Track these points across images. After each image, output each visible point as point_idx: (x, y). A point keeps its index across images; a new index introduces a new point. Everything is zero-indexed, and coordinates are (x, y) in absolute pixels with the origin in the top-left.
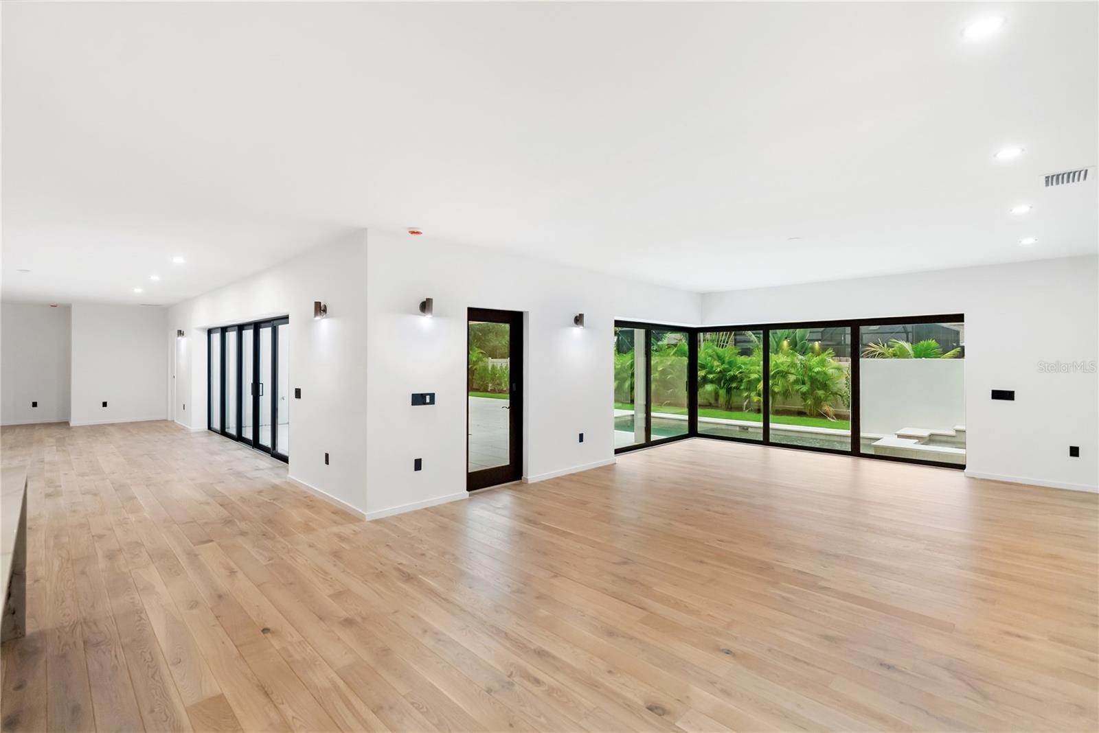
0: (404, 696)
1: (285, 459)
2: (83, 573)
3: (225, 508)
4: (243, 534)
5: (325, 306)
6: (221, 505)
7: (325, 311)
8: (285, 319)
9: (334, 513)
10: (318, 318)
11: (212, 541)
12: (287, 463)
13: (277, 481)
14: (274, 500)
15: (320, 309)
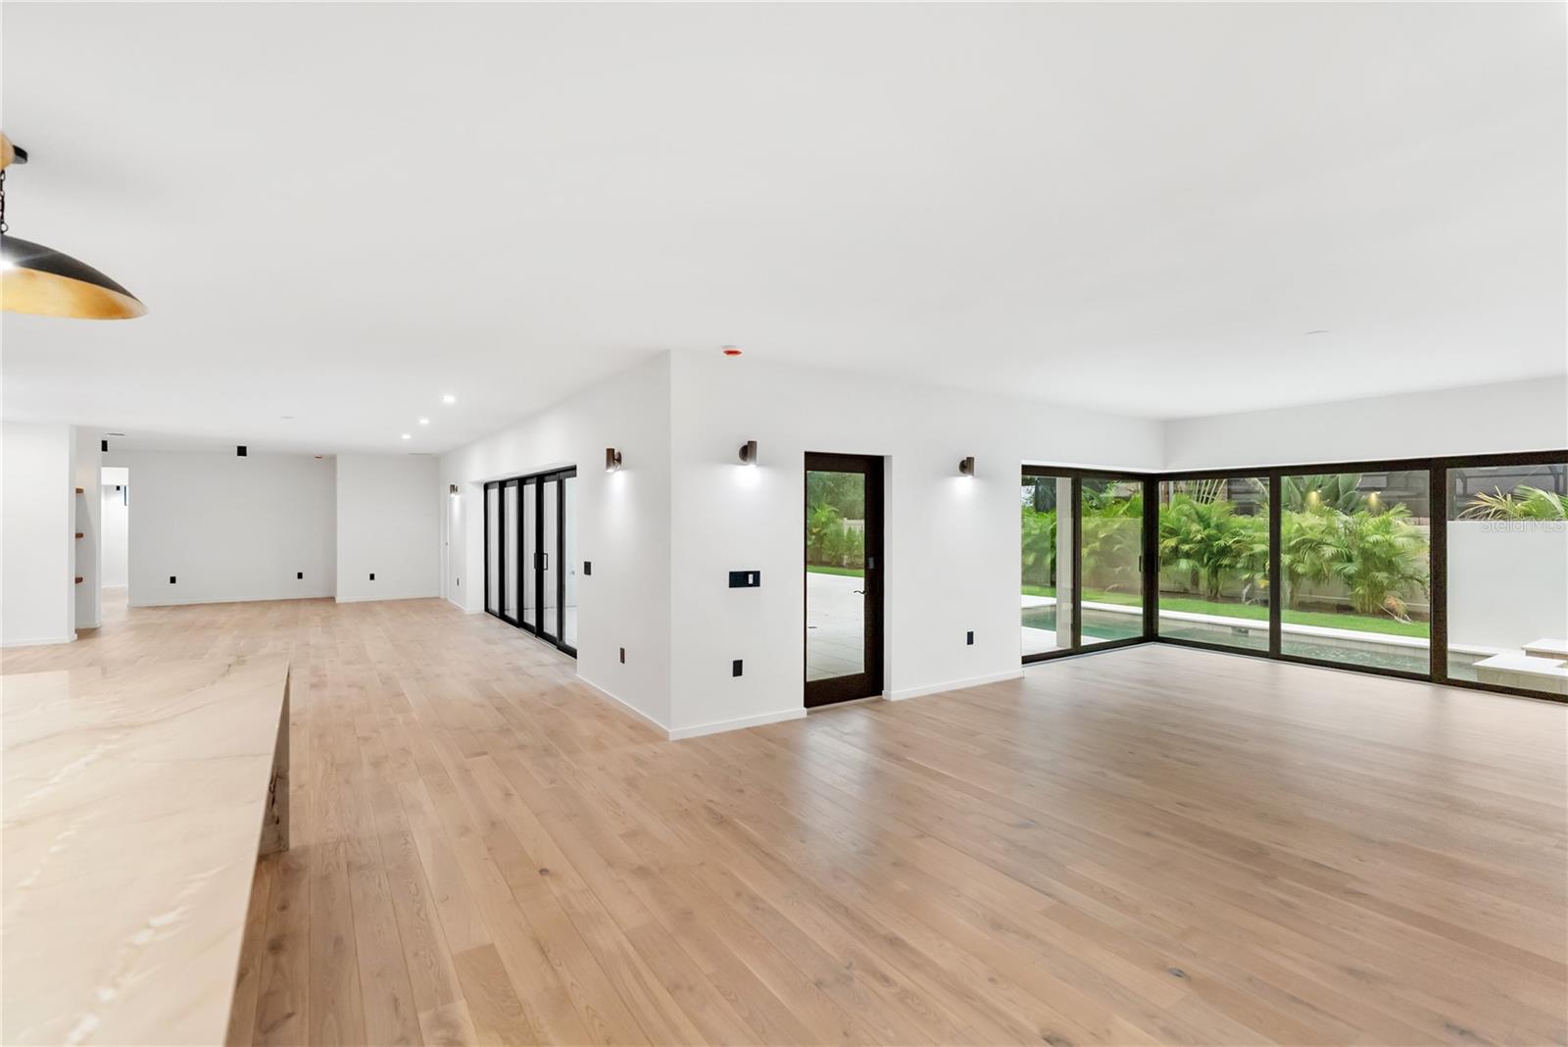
0: (707, 976)
1: (572, 653)
2: (347, 781)
3: (502, 713)
4: (522, 747)
5: (619, 454)
6: (498, 709)
7: (619, 460)
8: (571, 471)
9: (631, 727)
10: (610, 470)
11: (485, 754)
12: (576, 657)
13: (563, 681)
14: (560, 705)
15: (613, 458)
